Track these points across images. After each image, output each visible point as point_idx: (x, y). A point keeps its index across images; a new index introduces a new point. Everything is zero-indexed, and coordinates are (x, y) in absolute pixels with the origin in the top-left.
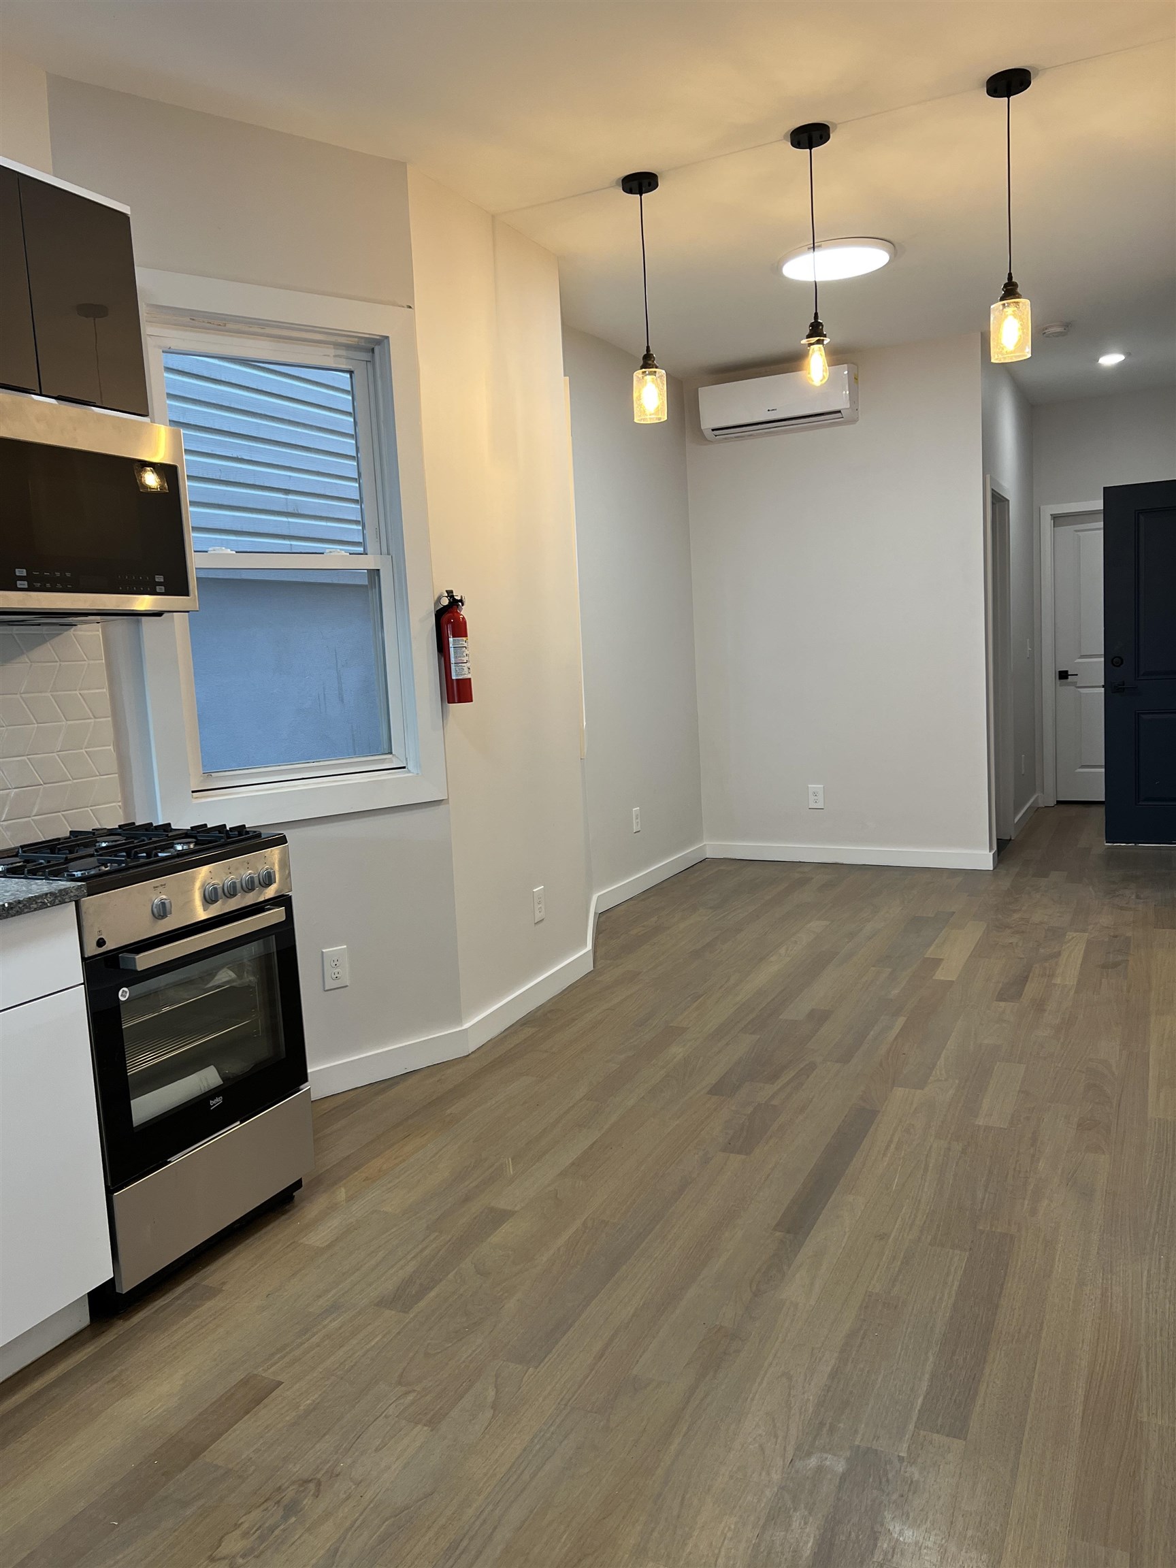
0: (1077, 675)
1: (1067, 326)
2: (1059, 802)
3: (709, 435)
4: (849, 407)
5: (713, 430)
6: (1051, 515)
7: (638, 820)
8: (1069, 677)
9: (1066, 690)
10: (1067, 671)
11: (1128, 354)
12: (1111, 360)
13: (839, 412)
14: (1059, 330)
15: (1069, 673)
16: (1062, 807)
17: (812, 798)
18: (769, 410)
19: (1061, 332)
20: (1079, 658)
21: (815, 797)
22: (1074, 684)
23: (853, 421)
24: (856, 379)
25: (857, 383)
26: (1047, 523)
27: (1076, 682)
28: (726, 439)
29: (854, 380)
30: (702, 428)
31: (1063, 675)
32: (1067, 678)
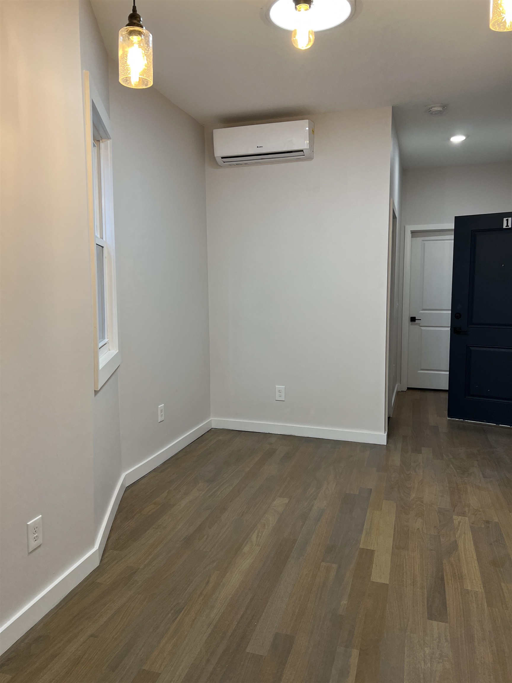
0: (420, 320)
1: (445, 107)
2: (409, 389)
3: (220, 161)
4: (308, 148)
5: (222, 158)
6: (411, 231)
7: (163, 413)
8: (416, 320)
9: (414, 327)
10: (415, 317)
11: (467, 136)
12: (458, 139)
13: (302, 151)
14: (440, 109)
15: (416, 319)
16: (410, 392)
17: (277, 394)
18: (258, 147)
19: (440, 111)
20: (422, 310)
21: (280, 394)
22: (419, 324)
23: (310, 158)
24: (313, 131)
25: (314, 134)
26: (408, 235)
27: (420, 324)
28: (230, 165)
29: (312, 132)
30: (215, 156)
31: (413, 319)
32: (415, 321)
